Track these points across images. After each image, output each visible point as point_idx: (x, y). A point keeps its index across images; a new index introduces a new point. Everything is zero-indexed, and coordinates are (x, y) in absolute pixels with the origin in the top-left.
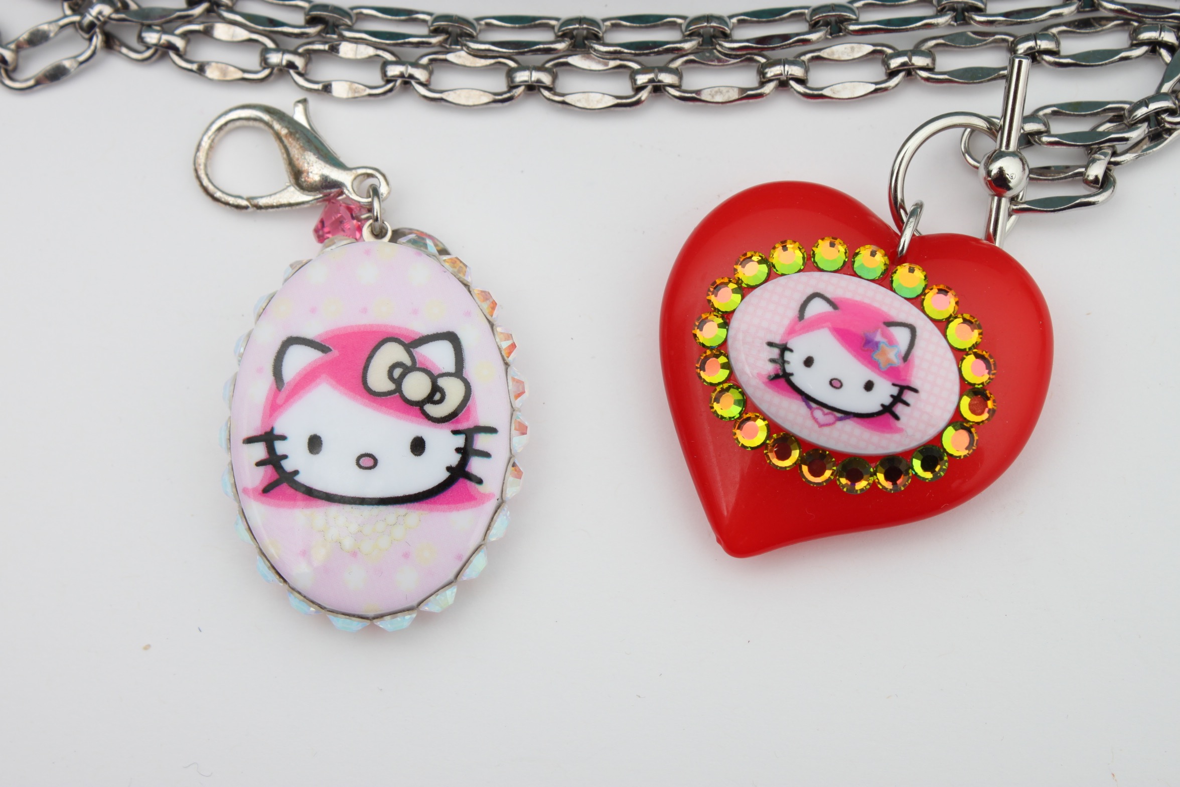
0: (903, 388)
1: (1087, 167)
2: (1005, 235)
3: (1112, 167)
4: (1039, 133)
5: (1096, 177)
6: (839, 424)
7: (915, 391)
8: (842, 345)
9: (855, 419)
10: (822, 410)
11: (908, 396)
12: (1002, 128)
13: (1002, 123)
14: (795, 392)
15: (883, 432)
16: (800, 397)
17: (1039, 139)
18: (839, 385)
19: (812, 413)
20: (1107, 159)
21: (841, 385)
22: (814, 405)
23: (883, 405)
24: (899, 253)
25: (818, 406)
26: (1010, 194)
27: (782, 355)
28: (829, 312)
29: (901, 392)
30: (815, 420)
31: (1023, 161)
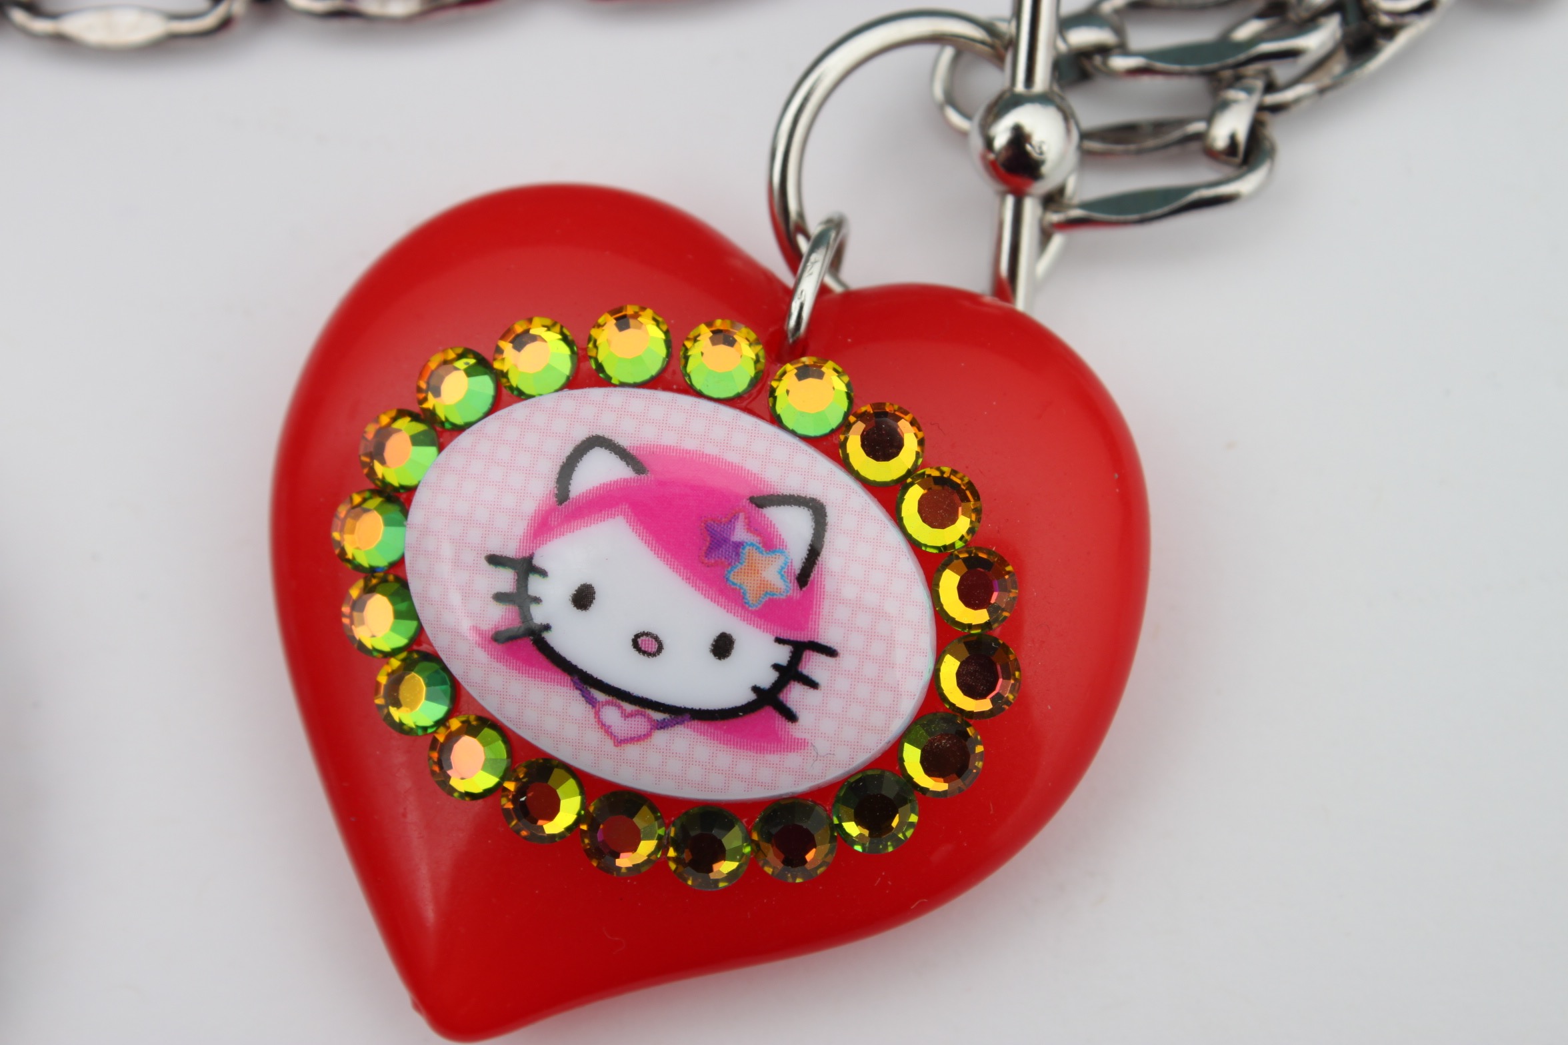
0: (800, 648)
1: (1210, 119)
2: (1036, 287)
3: (1267, 117)
4: (1104, 50)
5: (1233, 139)
6: (660, 737)
7: (830, 652)
8: (656, 553)
9: (695, 723)
10: (619, 707)
11: (814, 666)
12: (1013, 43)
13: (1012, 28)
14: (555, 668)
15: (761, 750)
16: (568, 678)
17: (1105, 63)
18: (653, 647)
19: (597, 714)
20: (1255, 99)
21: (660, 648)
22: (600, 696)
23: (756, 689)
24: (790, 335)
25: (609, 698)
26: (1041, 188)
27: (522, 582)
28: (626, 480)
29: (796, 658)
30: (606, 729)
31: (1067, 116)
